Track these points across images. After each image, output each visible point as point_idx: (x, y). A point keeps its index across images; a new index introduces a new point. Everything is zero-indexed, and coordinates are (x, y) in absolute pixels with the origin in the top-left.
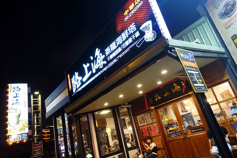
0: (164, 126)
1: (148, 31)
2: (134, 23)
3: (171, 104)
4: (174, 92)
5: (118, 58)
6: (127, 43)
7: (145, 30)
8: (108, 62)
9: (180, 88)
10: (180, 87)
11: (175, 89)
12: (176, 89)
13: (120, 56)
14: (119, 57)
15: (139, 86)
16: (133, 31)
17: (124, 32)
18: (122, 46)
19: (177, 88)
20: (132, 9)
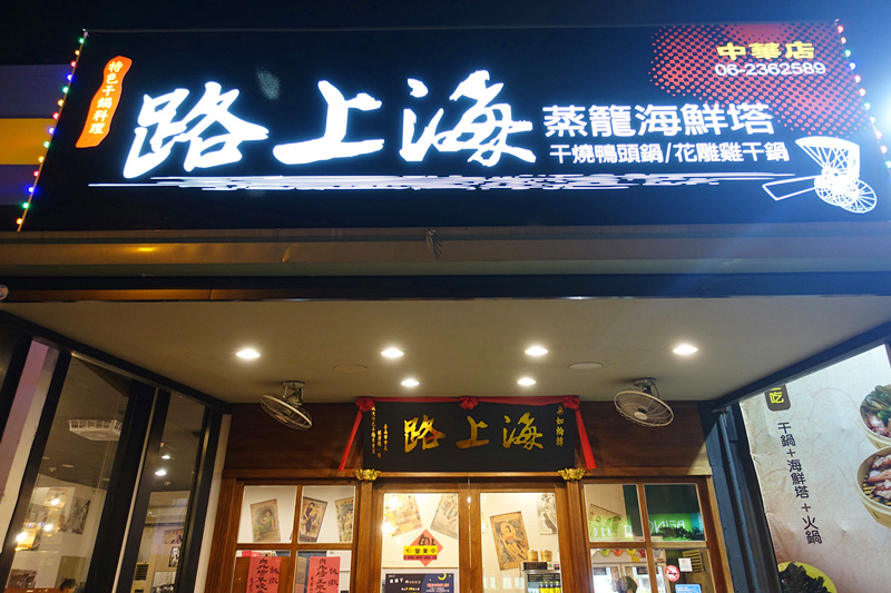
0: (383, 578)
1: (836, 170)
2: (767, 107)
3: (457, 488)
4: (507, 444)
5: (630, 177)
6: (707, 152)
7: (821, 158)
8: (546, 165)
9: (537, 440)
10: (541, 435)
11: (517, 434)
12: (523, 439)
13: (652, 180)
14: (644, 181)
15: (536, 351)
16: (753, 127)
17: (701, 108)
18: (675, 150)
19: (527, 432)
20: (768, 58)
